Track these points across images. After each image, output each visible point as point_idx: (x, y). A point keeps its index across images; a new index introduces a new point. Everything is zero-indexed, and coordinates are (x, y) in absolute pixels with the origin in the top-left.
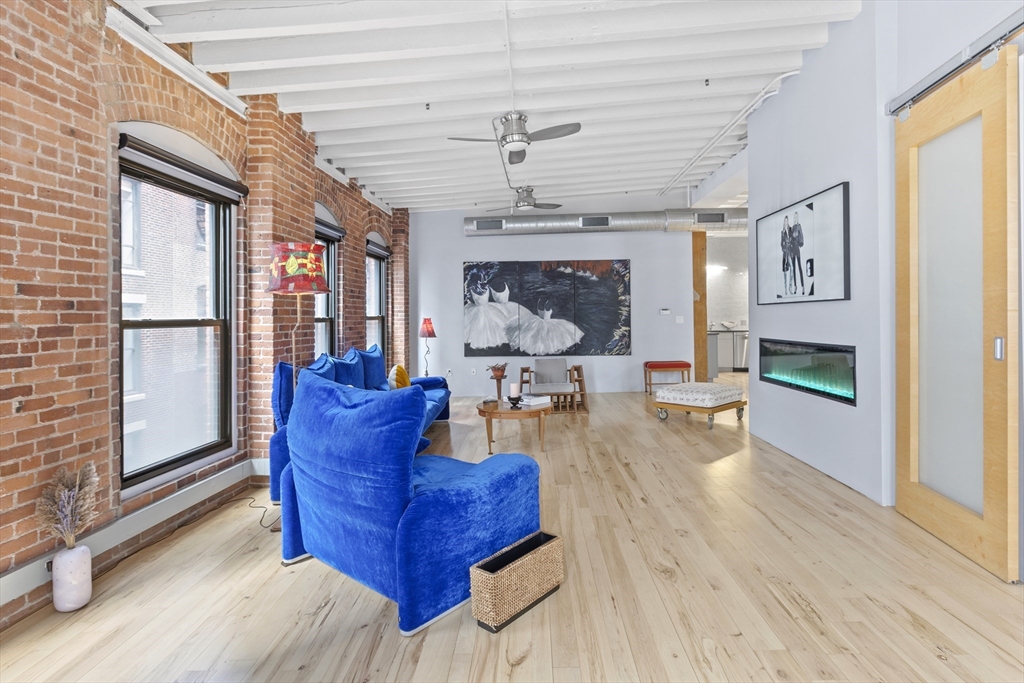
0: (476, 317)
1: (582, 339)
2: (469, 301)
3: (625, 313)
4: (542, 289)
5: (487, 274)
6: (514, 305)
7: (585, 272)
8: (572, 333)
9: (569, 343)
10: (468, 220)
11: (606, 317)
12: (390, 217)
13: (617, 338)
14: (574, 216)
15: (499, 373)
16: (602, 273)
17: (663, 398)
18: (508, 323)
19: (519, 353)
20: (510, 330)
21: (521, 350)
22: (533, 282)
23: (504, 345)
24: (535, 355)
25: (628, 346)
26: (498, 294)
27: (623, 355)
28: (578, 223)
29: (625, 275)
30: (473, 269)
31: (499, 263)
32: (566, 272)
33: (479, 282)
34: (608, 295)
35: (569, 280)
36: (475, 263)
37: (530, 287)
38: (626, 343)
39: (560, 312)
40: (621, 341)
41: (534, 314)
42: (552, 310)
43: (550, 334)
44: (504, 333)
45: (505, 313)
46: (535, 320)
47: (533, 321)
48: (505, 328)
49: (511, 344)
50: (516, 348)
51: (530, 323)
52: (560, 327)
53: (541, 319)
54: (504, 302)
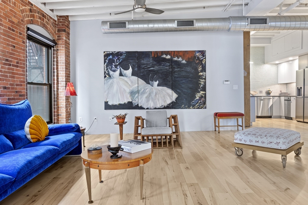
0: (112, 85)
1: (177, 99)
2: (107, 75)
3: (202, 83)
4: (152, 68)
5: (118, 59)
6: (135, 78)
7: (178, 58)
8: (170, 95)
9: (169, 101)
10: (104, 23)
11: (191, 86)
12: (56, 21)
13: (198, 98)
14: (172, 21)
15: (121, 121)
16: (189, 58)
17: (241, 140)
18: (131, 89)
19: (138, 107)
20: (132, 93)
21: (140, 105)
22: (147, 64)
23: (129, 102)
24: (148, 109)
25: (205, 103)
26: (125, 71)
27: (201, 108)
28: (174, 25)
29: (203, 60)
30: (109, 56)
31: (126, 52)
32: (167, 58)
33: (113, 64)
34: (192, 72)
35: (168, 63)
36: (111, 53)
37: (145, 67)
38: (203, 101)
39: (163, 82)
40: (200, 100)
41: (147, 83)
42: (158, 81)
43: (157, 96)
44: (129, 95)
45: (130, 83)
46: (148, 87)
47: (146, 88)
48: (129, 92)
49: (133, 102)
50: (136, 104)
51: (145, 89)
52: (163, 92)
53: (152, 87)
54: (129, 76)
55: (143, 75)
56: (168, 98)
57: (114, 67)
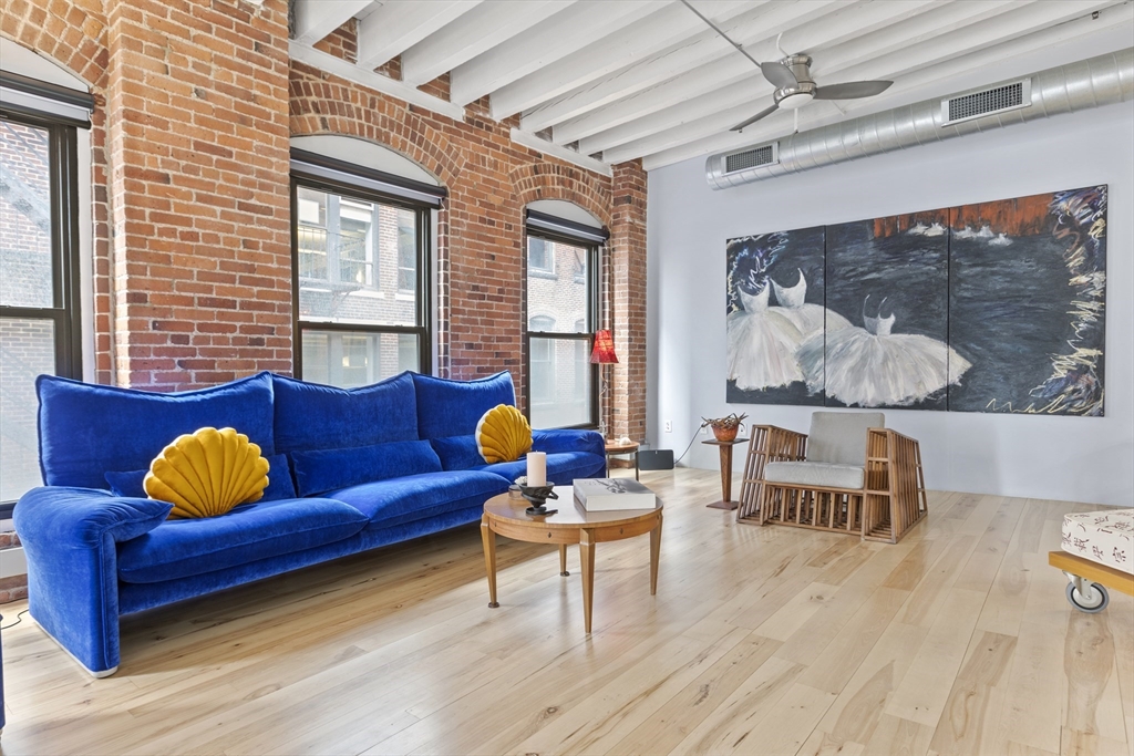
0: (745, 335)
1: (966, 377)
2: (735, 306)
3: (1088, 316)
4: (874, 275)
5: (767, 256)
6: (816, 310)
7: (976, 228)
8: (941, 363)
9: (934, 384)
10: (712, 160)
11: (1030, 327)
12: (609, 180)
13: (1062, 374)
14: (930, 105)
15: (724, 434)
16: (1023, 227)
17: (1081, 544)
18: (803, 343)
20: (806, 357)
21: (829, 394)
22: (856, 263)
23: (795, 384)
24: (855, 405)
25: (1097, 394)
26: (786, 291)
27: (1079, 414)
28: (940, 118)
29: (1090, 223)
30: (741, 251)
31: (788, 232)
32: (930, 235)
33: (752, 271)
34: (1037, 275)
35: (935, 251)
36: (745, 240)
37: (847, 272)
38: (1088, 387)
39: (912, 318)
40: (1075, 382)
41: (855, 325)
42: (896, 315)
43: (890, 365)
44: (796, 363)
45: (799, 326)
46: (857, 336)
47: (853, 339)
48: (797, 354)
49: (808, 383)
50: (818, 391)
51: (847, 344)
52: (914, 350)
53: (871, 335)
54: (796, 305)
55: (840, 300)
56: (933, 371)
57: (753, 279)
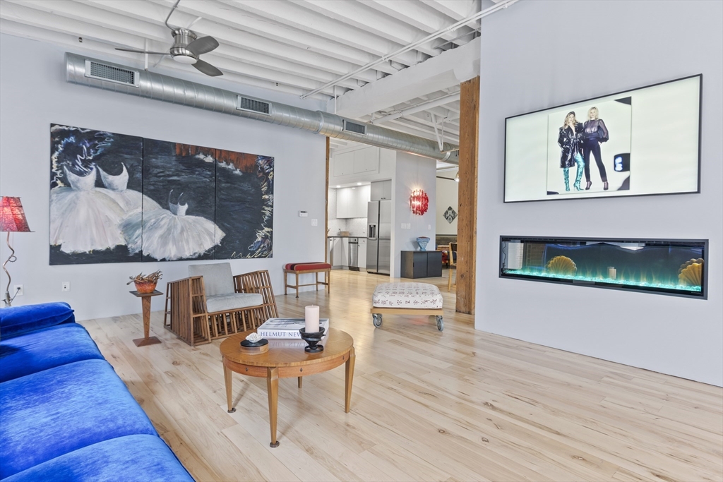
1: (223, 241)
3: (268, 213)
4: (175, 178)
5: (94, 146)
6: (135, 195)
7: (228, 164)
8: (209, 233)
9: (208, 245)
10: (75, 57)
11: (249, 217)
13: (259, 239)
16: (246, 167)
18: (125, 217)
19: (140, 257)
20: (128, 227)
21: (145, 253)
22: (163, 167)
23: (119, 247)
24: (164, 260)
25: (270, 248)
26: (111, 178)
27: (265, 257)
28: (235, 104)
29: (269, 173)
30: (68, 137)
31: (113, 134)
32: (206, 161)
33: (79, 156)
34: (251, 192)
35: (209, 171)
36: (72, 129)
37: (159, 173)
38: (268, 245)
39: (197, 207)
40: (264, 243)
41: (163, 208)
42: (188, 204)
43: (185, 234)
44: (120, 232)
45: (122, 204)
46: (165, 215)
47: (162, 217)
48: (121, 225)
49: (129, 246)
50: (137, 251)
51: (158, 220)
52: (198, 226)
53: (173, 215)
54: (120, 189)
55: (154, 190)
56: (208, 238)
57: (80, 163)
